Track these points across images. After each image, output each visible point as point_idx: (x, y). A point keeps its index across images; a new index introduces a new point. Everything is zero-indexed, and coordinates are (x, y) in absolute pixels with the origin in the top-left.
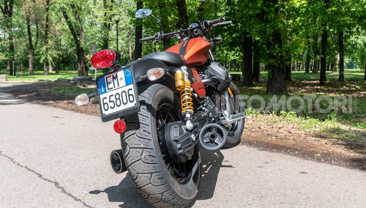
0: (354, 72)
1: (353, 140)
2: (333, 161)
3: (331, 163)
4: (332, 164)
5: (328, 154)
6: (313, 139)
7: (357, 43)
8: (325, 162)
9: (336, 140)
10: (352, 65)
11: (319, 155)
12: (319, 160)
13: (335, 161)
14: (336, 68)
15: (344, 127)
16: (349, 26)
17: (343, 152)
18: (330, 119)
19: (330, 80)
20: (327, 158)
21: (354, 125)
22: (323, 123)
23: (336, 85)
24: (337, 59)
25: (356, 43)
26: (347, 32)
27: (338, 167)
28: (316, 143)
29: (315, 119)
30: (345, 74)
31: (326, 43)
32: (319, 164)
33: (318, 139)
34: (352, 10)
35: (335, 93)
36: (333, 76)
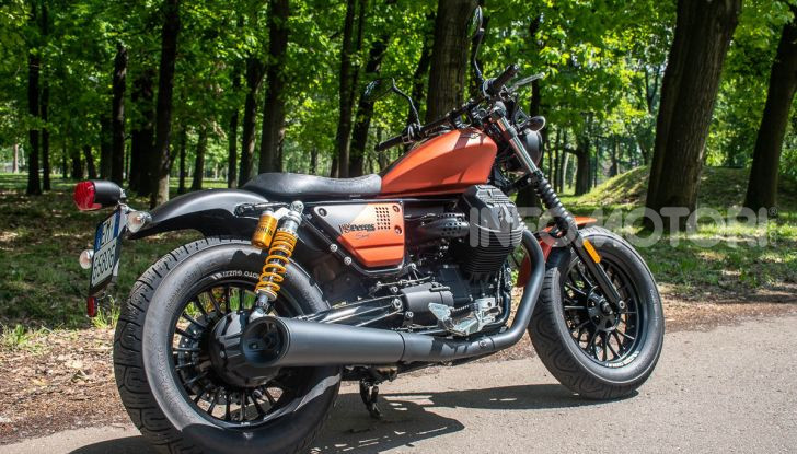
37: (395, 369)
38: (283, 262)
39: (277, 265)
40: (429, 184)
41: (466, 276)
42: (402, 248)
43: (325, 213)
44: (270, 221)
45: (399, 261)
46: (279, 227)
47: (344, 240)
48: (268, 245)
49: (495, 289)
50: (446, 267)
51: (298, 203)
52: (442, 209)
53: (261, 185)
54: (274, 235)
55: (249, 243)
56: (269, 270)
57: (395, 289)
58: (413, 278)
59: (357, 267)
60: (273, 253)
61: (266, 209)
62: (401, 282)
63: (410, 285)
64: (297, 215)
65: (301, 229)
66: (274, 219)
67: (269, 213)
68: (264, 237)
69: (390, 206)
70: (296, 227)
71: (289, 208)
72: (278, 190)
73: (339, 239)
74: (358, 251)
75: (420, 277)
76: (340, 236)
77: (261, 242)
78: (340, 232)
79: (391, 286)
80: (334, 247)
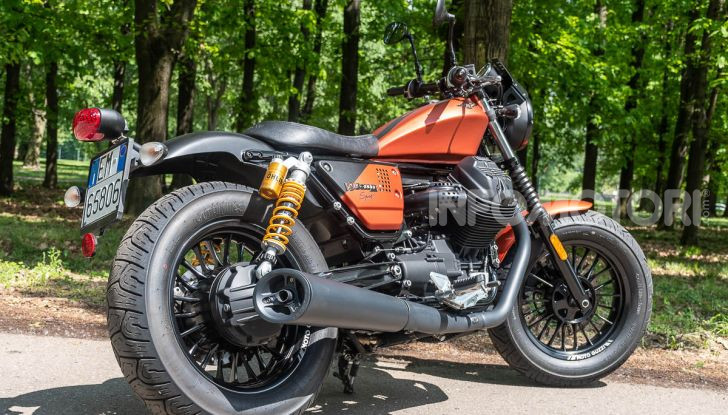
0: (77, 168)
1: (98, 298)
2: (67, 333)
3: (63, 335)
4: (66, 337)
5: (56, 321)
6: (15, 300)
7: (89, 96)
8: (52, 334)
9: (67, 299)
10: (73, 150)
11: (37, 325)
12: (39, 332)
13: (71, 331)
14: (34, 152)
15: (77, 277)
16: (75, 53)
17: (83, 317)
18: (48, 262)
19: (21, 183)
20: (54, 327)
21: (97, 275)
22: (32, 271)
23: (39, 197)
24: (37, 130)
25: (87, 96)
26: (69, 67)
27: (79, 340)
28: (26, 306)
29: (13, 263)
30: (58, 171)
31: (17, 86)
32: (40, 338)
33: (29, 299)
34: (81, 12)
35: (39, 215)
36: (27, 175)
37: (374, 342)
39: (286, 216)
41: (455, 249)
42: (400, 214)
43: (330, 169)
44: (280, 169)
45: (399, 226)
46: (288, 176)
47: (347, 198)
48: (277, 194)
49: (482, 267)
51: (307, 154)
54: (283, 184)
56: (277, 221)
57: (392, 256)
58: (408, 246)
59: (358, 228)
60: (282, 203)
61: (274, 156)
62: (397, 249)
63: (406, 252)
64: (305, 166)
65: (310, 182)
66: (284, 168)
67: (279, 161)
68: (273, 185)
69: (389, 168)
70: (305, 177)
71: (297, 158)
73: (342, 197)
74: (360, 211)
75: (414, 245)
76: (343, 193)
77: (269, 190)
78: (344, 190)
79: (388, 252)
80: (337, 205)
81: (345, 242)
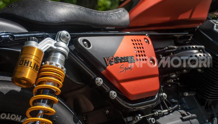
38: (50, 103)
39: (45, 106)
40: (168, 19)
41: (202, 102)
42: (156, 79)
43: (89, 45)
44: (35, 53)
45: (155, 92)
46: (44, 60)
47: (109, 73)
48: (33, 81)
50: (187, 94)
51: (65, 32)
52: (173, 42)
53: (19, 12)
54: (39, 70)
55: (9, 79)
56: (35, 114)
57: (152, 120)
58: (165, 108)
59: (121, 101)
60: (39, 92)
61: (29, 39)
62: (156, 113)
63: (163, 115)
64: (63, 46)
65: (68, 63)
66: (40, 51)
67: (33, 44)
68: (28, 73)
69: (142, 38)
70: (64, 59)
71: (54, 38)
72: (38, 19)
73: (103, 72)
74: (123, 84)
75: (169, 106)
76: (105, 68)
77: (24, 79)
78: (105, 65)
79: (148, 117)
80: (99, 81)
81: (107, 112)
